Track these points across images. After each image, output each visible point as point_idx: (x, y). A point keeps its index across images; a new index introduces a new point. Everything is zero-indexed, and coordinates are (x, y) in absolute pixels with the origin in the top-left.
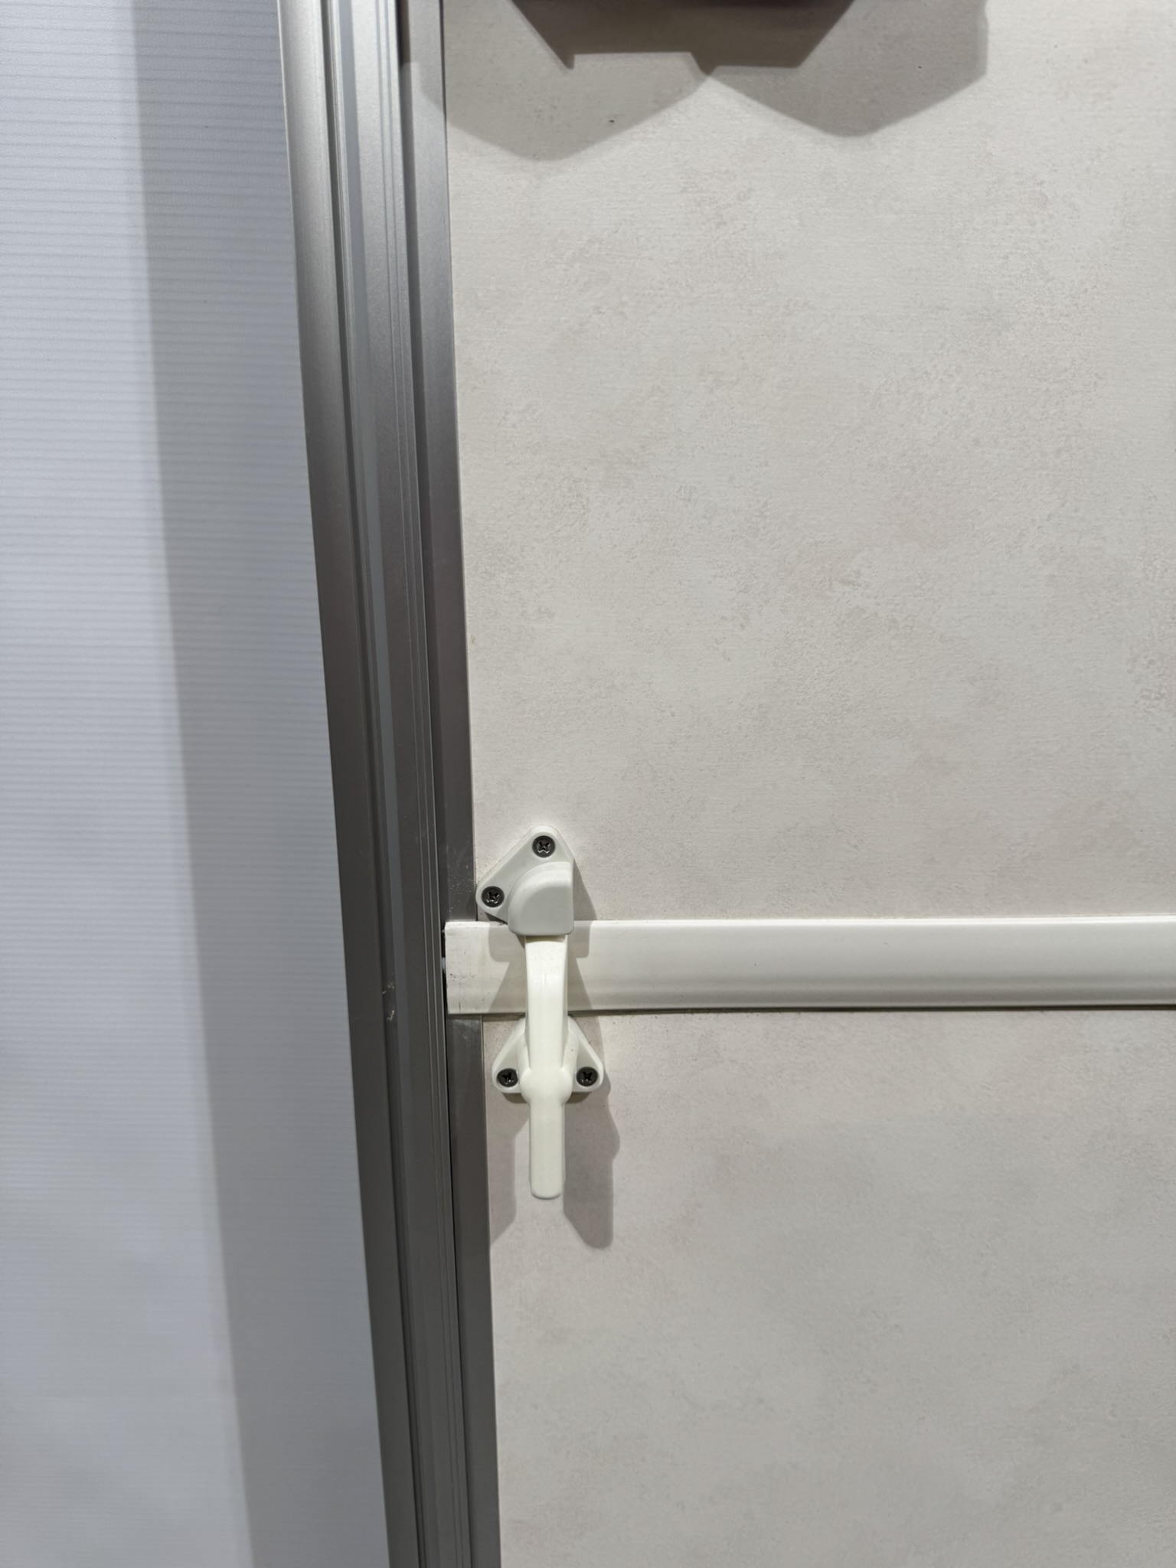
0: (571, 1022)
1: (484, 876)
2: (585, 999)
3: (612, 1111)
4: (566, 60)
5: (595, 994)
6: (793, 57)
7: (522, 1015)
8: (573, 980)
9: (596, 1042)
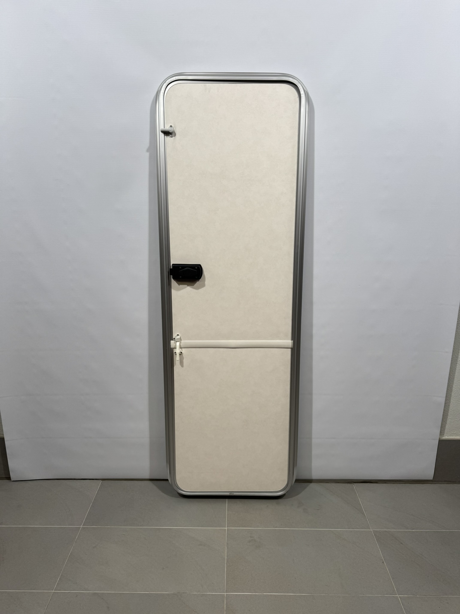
0: (180, 349)
1: (174, 338)
3: (183, 356)
4: (179, 285)
5: (182, 346)
6: (193, 285)
7: (176, 348)
8: (180, 345)
9: (182, 350)
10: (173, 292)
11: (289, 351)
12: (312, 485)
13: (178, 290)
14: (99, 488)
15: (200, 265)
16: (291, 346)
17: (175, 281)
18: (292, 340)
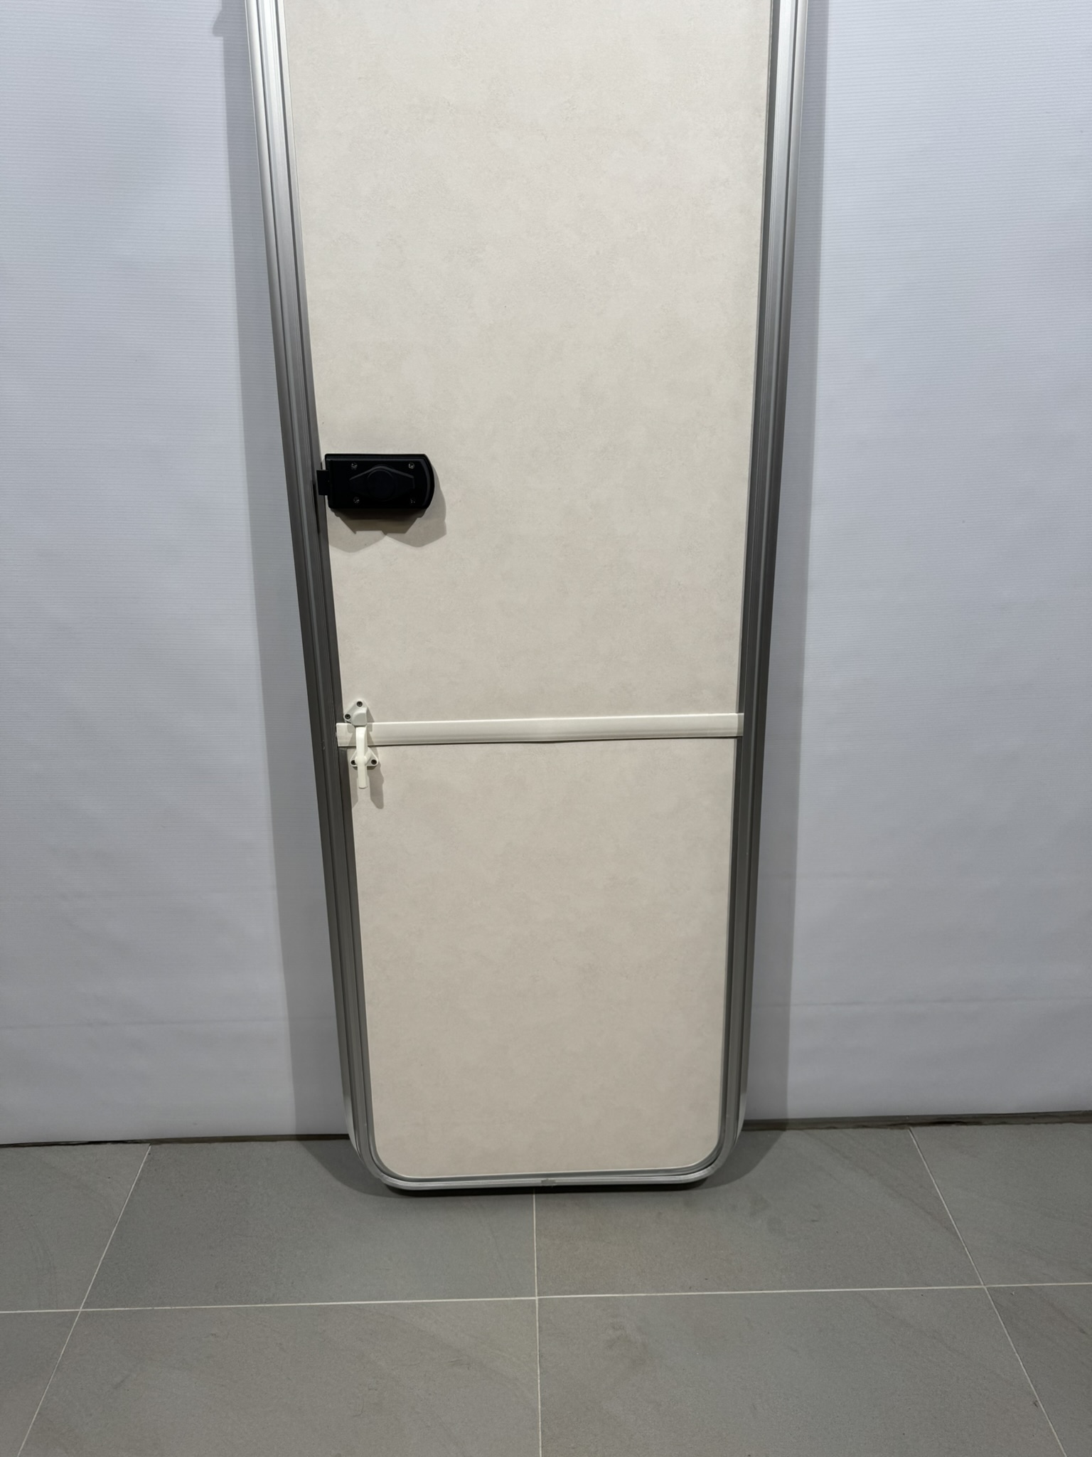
0: (369, 749)
1: (345, 712)
2: (372, 743)
3: (382, 771)
4: (355, 533)
5: (375, 741)
6: (404, 532)
7: (355, 747)
8: (368, 737)
9: (377, 754)
10: (337, 557)
11: (730, 747)
12: (787, 1137)
13: (352, 548)
14: (142, 1171)
15: (424, 457)
16: (736, 731)
17: (339, 518)
18: (740, 711)
